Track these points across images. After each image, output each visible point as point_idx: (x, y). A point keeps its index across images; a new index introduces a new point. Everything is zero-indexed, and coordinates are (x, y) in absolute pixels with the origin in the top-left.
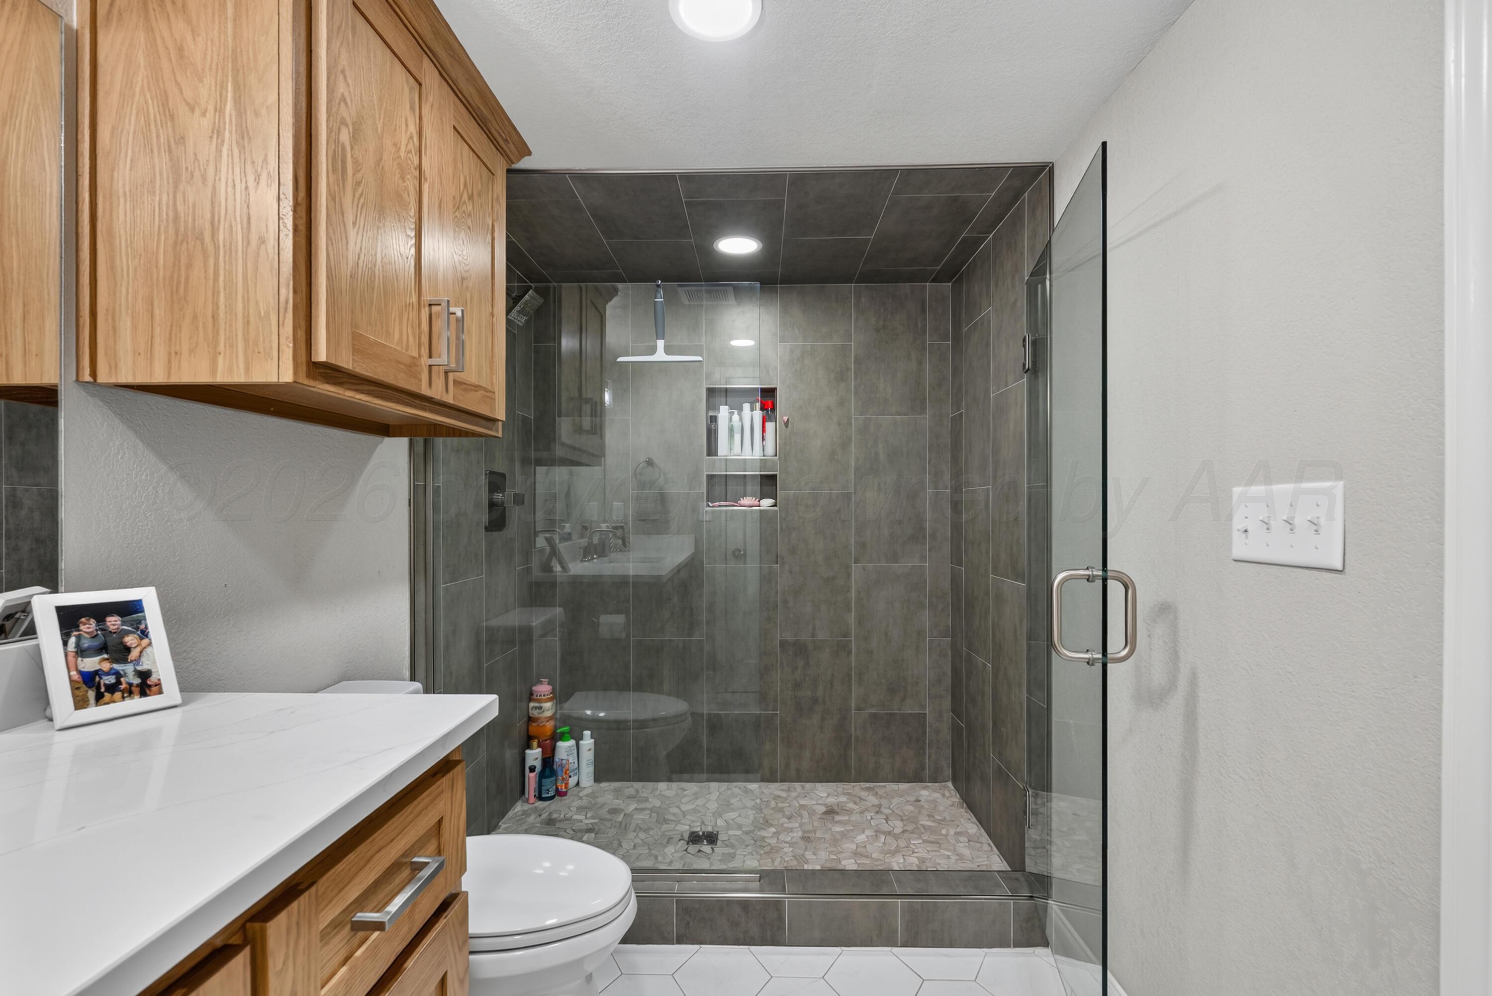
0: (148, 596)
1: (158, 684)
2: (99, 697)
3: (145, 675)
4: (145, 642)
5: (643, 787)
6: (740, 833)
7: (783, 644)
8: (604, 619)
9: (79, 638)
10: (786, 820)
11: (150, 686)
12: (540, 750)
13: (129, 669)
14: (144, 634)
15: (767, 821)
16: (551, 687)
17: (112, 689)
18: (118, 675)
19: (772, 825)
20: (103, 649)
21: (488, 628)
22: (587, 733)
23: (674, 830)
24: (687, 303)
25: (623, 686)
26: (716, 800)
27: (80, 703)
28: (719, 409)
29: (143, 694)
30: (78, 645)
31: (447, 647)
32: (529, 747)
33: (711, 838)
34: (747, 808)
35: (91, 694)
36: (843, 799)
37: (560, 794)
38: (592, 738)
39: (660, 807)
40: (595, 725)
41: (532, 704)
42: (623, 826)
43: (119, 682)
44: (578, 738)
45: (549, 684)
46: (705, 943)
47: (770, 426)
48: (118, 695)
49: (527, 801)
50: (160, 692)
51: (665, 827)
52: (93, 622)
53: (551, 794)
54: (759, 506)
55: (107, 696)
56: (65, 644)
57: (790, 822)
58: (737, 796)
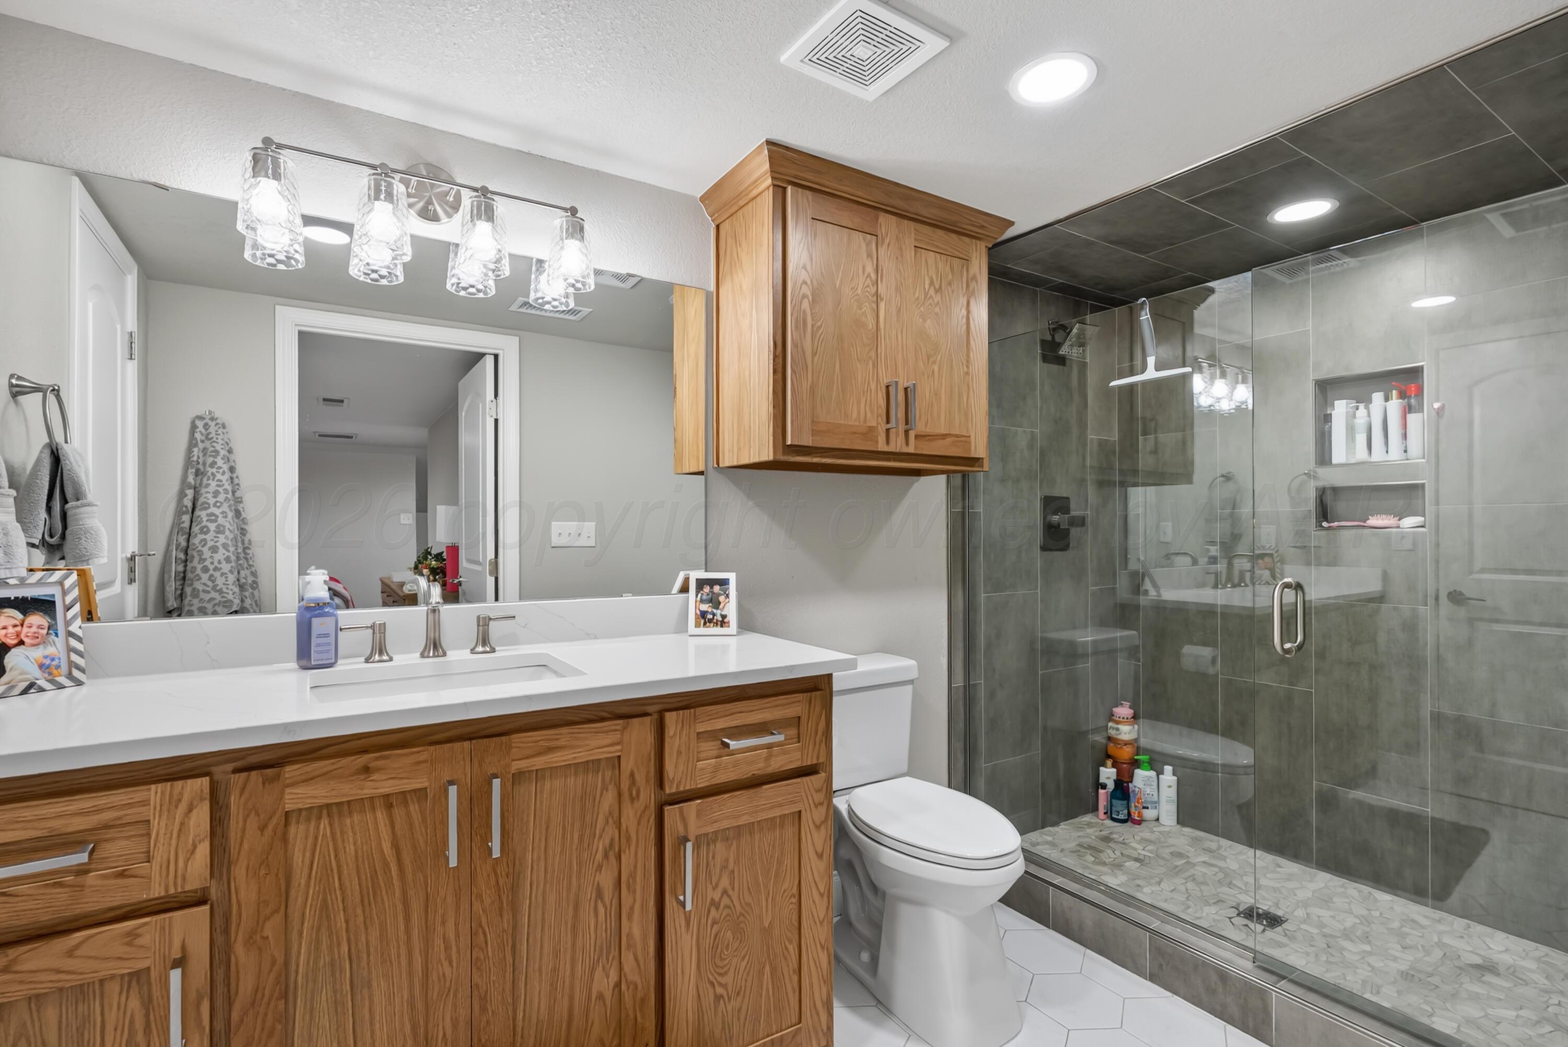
0: (732, 577)
1: (729, 622)
2: (705, 624)
3: (724, 617)
4: (727, 600)
5: (1230, 847)
6: (1315, 931)
7: (1437, 718)
8: (1188, 649)
9: (702, 594)
10: (1400, 947)
11: (725, 623)
12: (1114, 770)
13: (718, 612)
14: (727, 596)
15: (1367, 937)
16: (1132, 711)
17: (710, 621)
18: (714, 615)
19: (1369, 943)
20: (710, 601)
21: (1043, 639)
22: (1168, 769)
23: (1234, 896)
24: (1288, 281)
25: (1210, 728)
26: (1314, 892)
27: (697, 625)
28: (1333, 405)
29: (722, 626)
30: (701, 599)
31: (989, 646)
32: (1104, 765)
33: (1273, 921)
34: (1352, 914)
35: (702, 622)
36: (1532, 965)
37: (1129, 819)
38: (1174, 775)
39: (1234, 871)
40: (1179, 763)
41: (1110, 724)
42: (1177, 870)
43: (713, 618)
44: (1160, 772)
45: (1130, 707)
46: (1179, 996)
47: (1413, 418)
48: (712, 624)
49: (1097, 816)
50: (729, 627)
51: (1225, 889)
52: (708, 587)
53: (1121, 817)
54: (1398, 527)
55: (708, 624)
56: (697, 596)
57: (1403, 952)
58: (1347, 898)
